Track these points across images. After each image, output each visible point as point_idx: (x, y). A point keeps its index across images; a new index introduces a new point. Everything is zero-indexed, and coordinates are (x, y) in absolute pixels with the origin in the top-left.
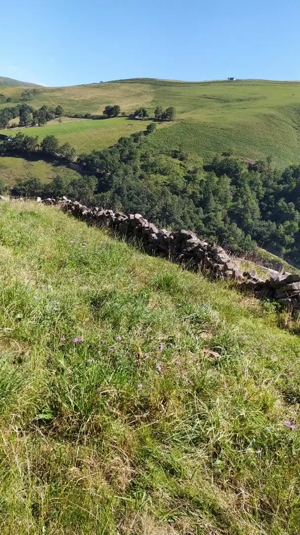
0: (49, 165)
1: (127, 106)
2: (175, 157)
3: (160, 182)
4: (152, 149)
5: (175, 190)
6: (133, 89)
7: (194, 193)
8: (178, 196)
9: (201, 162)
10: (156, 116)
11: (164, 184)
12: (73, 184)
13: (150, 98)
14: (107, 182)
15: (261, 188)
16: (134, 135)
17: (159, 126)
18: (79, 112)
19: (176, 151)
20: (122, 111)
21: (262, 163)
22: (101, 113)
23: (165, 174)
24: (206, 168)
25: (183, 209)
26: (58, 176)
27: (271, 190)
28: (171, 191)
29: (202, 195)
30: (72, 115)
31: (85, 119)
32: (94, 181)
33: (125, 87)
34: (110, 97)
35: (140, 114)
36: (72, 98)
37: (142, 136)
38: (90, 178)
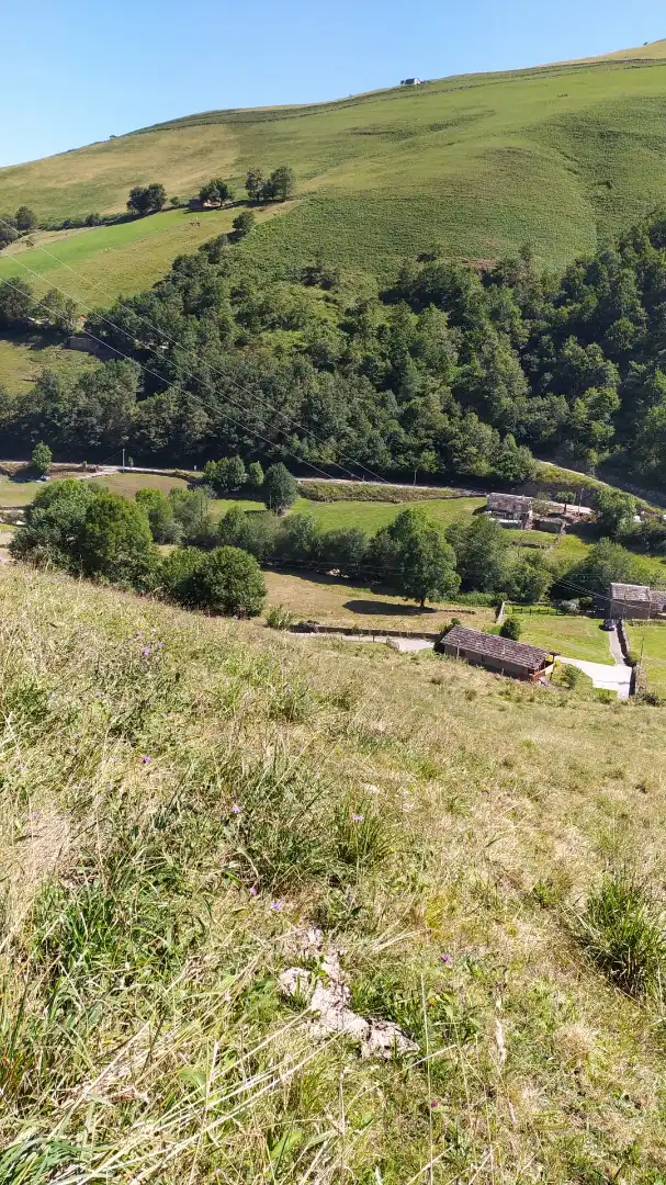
0: (23, 348)
1: (179, 184)
2: (310, 283)
3: (285, 346)
4: (253, 272)
5: (323, 362)
6: (186, 142)
7: (367, 359)
8: (332, 372)
9: (371, 284)
10: (250, 194)
11: (295, 350)
12: (85, 384)
13: (231, 156)
14: (162, 368)
15: (518, 322)
16: (206, 247)
17: (261, 217)
18: (72, 216)
19: (310, 270)
20: (169, 197)
21: (512, 264)
22: (123, 210)
23: (295, 328)
24: (387, 298)
25: (349, 401)
26: (44, 371)
27: (544, 324)
28: (315, 364)
29: (388, 361)
30: (58, 224)
31: (87, 229)
32: (133, 371)
33: (167, 139)
34: (139, 169)
35: (211, 196)
36: (51, 185)
37: (227, 247)
38: (122, 363)
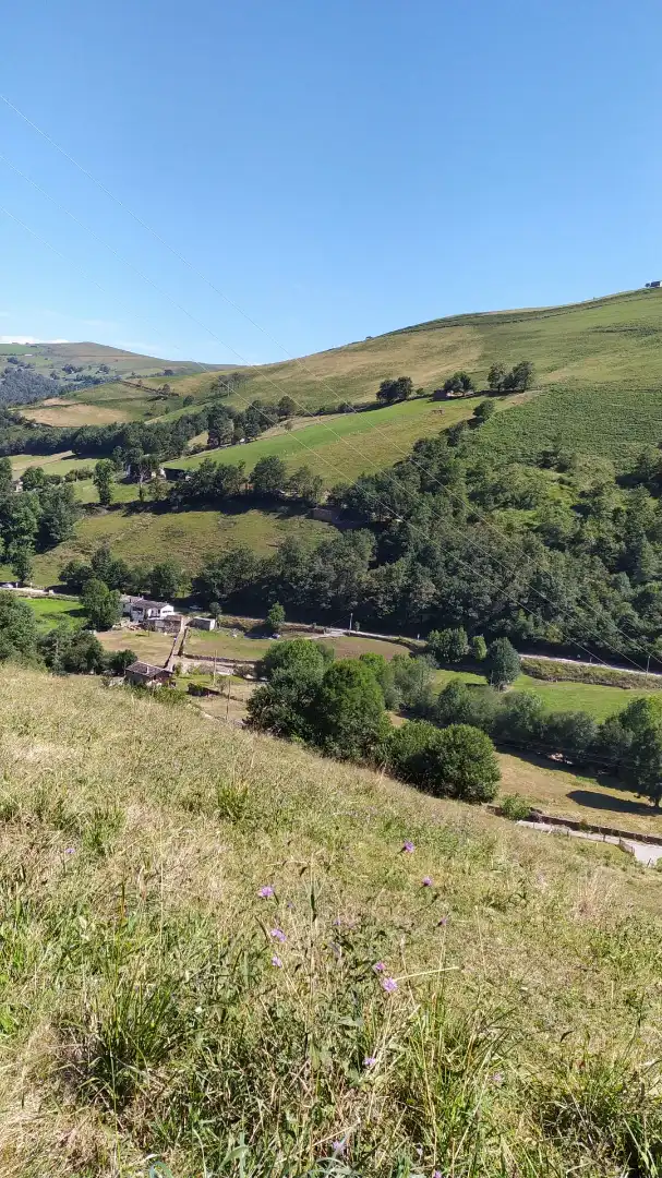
0: (272, 516)
1: (426, 376)
2: (545, 465)
3: (516, 524)
4: (492, 454)
5: (554, 541)
6: (434, 341)
7: (601, 540)
8: (563, 550)
9: (608, 470)
10: (491, 385)
11: (526, 528)
12: (323, 551)
13: (475, 353)
14: (396, 540)
16: (447, 431)
17: (501, 405)
18: (327, 403)
19: (545, 454)
20: (415, 388)
22: (372, 398)
23: (528, 507)
24: (623, 482)
25: (580, 581)
26: (289, 540)
28: (546, 543)
29: (622, 543)
30: (314, 411)
31: (339, 415)
32: (367, 541)
33: (419, 339)
34: (390, 364)
35: (458, 386)
36: (312, 377)
37: (466, 432)
38: (358, 534)
